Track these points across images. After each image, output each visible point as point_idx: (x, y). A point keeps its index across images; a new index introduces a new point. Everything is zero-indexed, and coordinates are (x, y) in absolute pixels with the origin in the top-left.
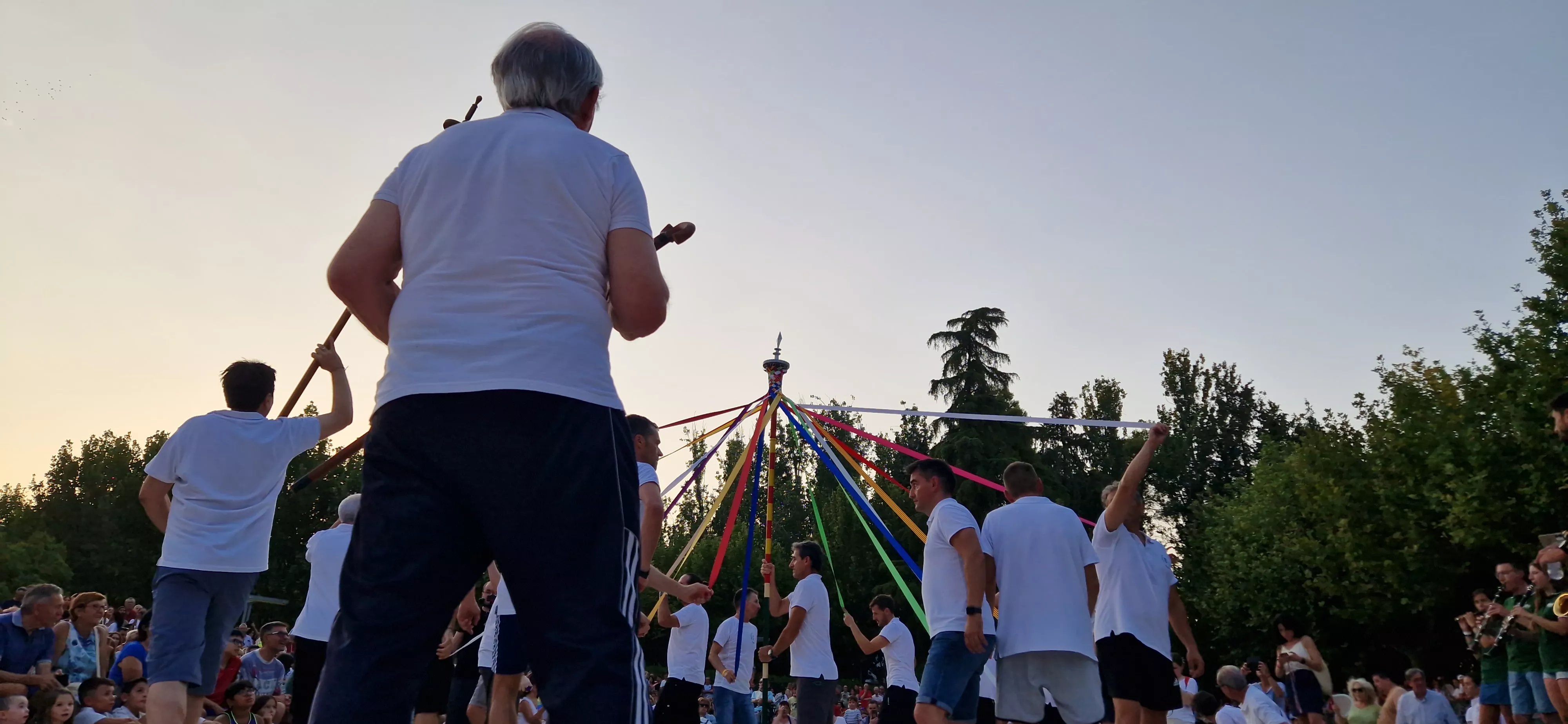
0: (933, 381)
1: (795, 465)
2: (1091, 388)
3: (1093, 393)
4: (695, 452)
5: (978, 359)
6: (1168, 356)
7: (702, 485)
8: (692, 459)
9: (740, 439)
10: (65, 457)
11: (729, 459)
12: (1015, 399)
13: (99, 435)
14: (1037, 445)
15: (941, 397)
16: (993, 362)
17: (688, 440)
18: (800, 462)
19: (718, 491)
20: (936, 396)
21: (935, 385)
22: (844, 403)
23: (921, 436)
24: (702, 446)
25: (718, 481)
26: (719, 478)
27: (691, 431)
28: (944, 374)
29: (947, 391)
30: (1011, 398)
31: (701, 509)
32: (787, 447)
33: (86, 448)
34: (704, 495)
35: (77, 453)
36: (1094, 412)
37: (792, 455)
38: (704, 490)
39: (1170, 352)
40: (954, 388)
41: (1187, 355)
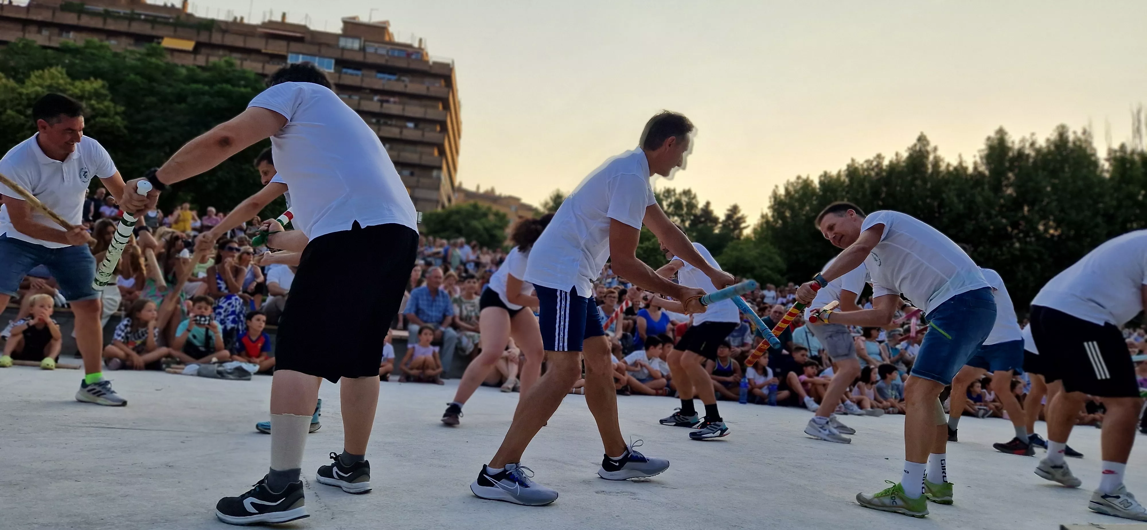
10: (775, 196)
13: (793, 179)
33: (787, 190)
35: (782, 192)
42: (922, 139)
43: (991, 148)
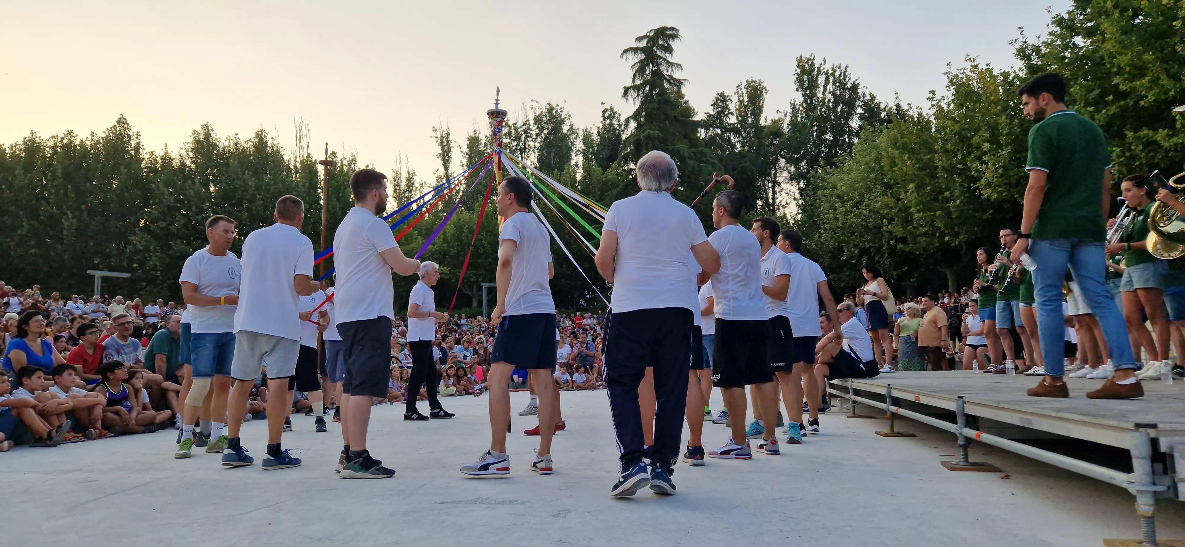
0: (625, 87)
1: (521, 154)
2: (743, 87)
3: (744, 91)
4: (443, 147)
5: (659, 68)
6: (800, 61)
7: (450, 172)
8: (441, 152)
9: (477, 135)
11: (470, 151)
12: (686, 98)
14: (702, 133)
15: (631, 99)
16: (670, 70)
17: (436, 137)
18: (525, 152)
20: (627, 99)
21: (626, 90)
22: (558, 105)
23: (615, 129)
24: (448, 141)
25: (462, 168)
26: (462, 166)
27: (438, 130)
28: (633, 81)
29: (636, 95)
30: (683, 98)
31: (451, 191)
32: (514, 141)
36: (746, 106)
37: (518, 147)
38: (451, 175)
39: (801, 57)
40: (641, 92)
41: (813, 59)
42: (121, 121)
43: (197, 142)
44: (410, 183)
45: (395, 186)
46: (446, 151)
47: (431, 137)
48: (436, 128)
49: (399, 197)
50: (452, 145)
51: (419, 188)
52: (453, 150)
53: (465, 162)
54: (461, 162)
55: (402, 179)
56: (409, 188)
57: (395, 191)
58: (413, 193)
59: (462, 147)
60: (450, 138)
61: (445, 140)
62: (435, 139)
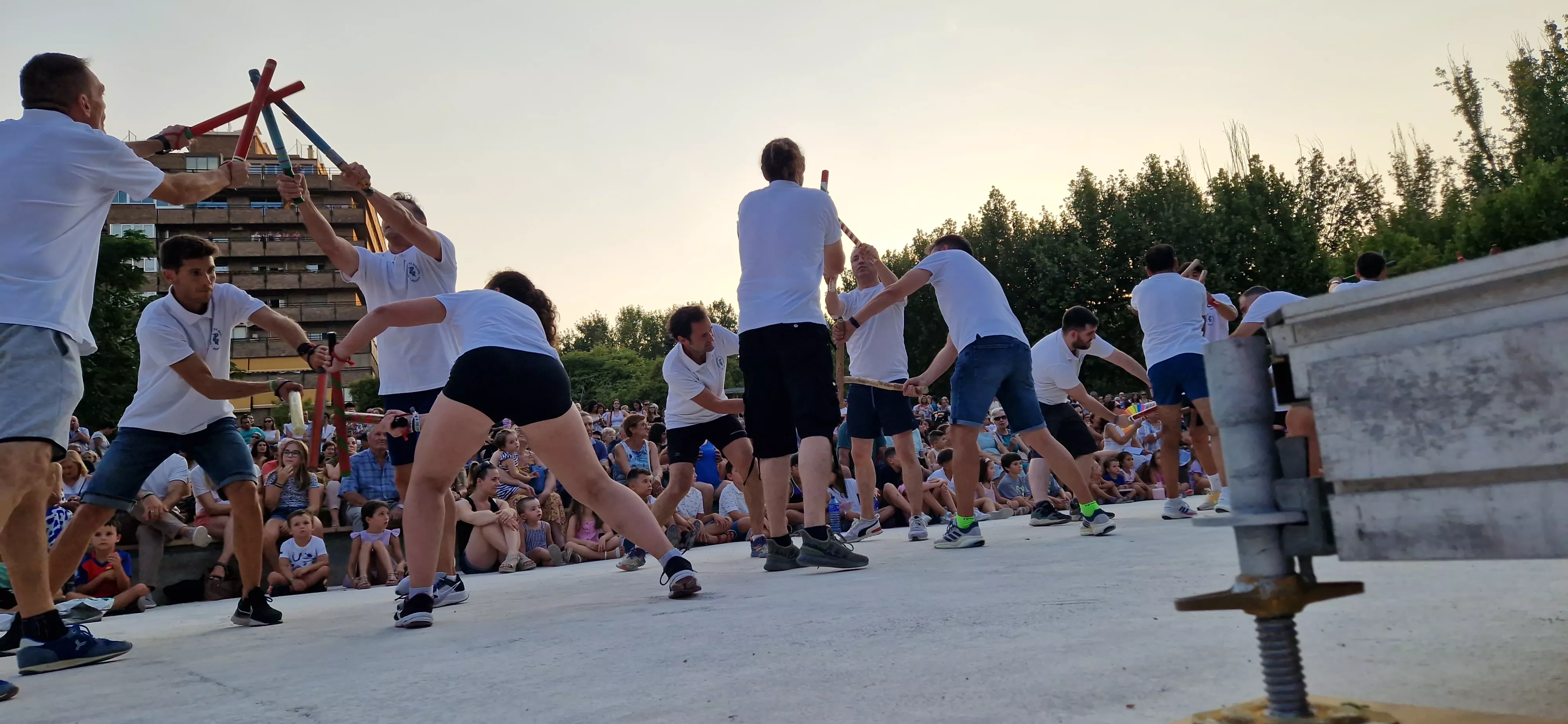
4: (1461, 93)
7: (1482, 130)
8: (1459, 103)
9: (1527, 55)
11: (1517, 85)
17: (1446, 83)
19: (1510, 130)
24: (1470, 82)
25: (1508, 117)
26: (1507, 113)
27: (1448, 70)
34: (1489, 141)
38: (1487, 136)
42: (995, 194)
43: (1077, 194)
44: (1424, 164)
45: (1399, 176)
46: (1470, 99)
47: (1437, 85)
48: (1442, 68)
49: (1408, 191)
50: (1479, 86)
51: (1441, 169)
52: (1482, 93)
53: (1511, 105)
54: (1504, 108)
55: (1408, 163)
56: (1423, 173)
57: (1400, 184)
58: (1432, 179)
59: (1501, 83)
60: (1474, 76)
61: (1463, 83)
62: (1444, 87)
